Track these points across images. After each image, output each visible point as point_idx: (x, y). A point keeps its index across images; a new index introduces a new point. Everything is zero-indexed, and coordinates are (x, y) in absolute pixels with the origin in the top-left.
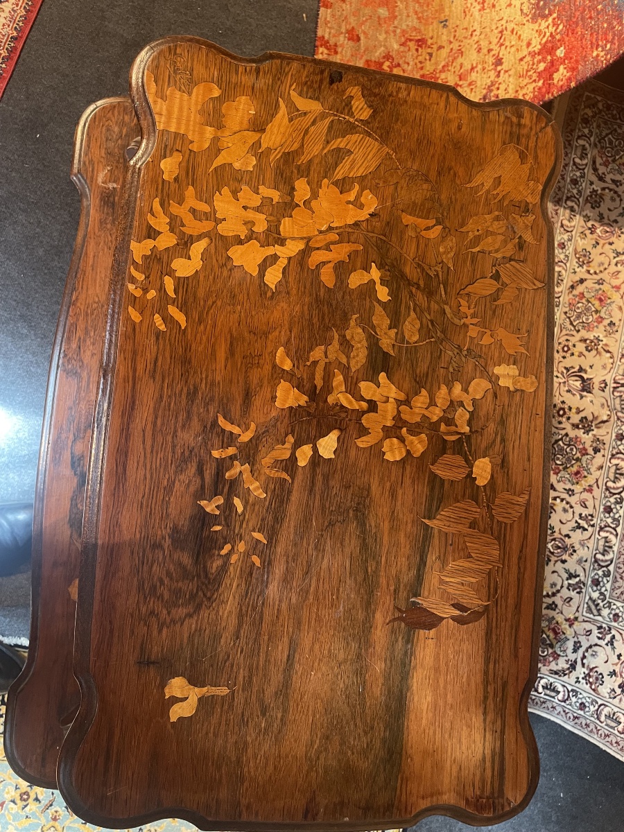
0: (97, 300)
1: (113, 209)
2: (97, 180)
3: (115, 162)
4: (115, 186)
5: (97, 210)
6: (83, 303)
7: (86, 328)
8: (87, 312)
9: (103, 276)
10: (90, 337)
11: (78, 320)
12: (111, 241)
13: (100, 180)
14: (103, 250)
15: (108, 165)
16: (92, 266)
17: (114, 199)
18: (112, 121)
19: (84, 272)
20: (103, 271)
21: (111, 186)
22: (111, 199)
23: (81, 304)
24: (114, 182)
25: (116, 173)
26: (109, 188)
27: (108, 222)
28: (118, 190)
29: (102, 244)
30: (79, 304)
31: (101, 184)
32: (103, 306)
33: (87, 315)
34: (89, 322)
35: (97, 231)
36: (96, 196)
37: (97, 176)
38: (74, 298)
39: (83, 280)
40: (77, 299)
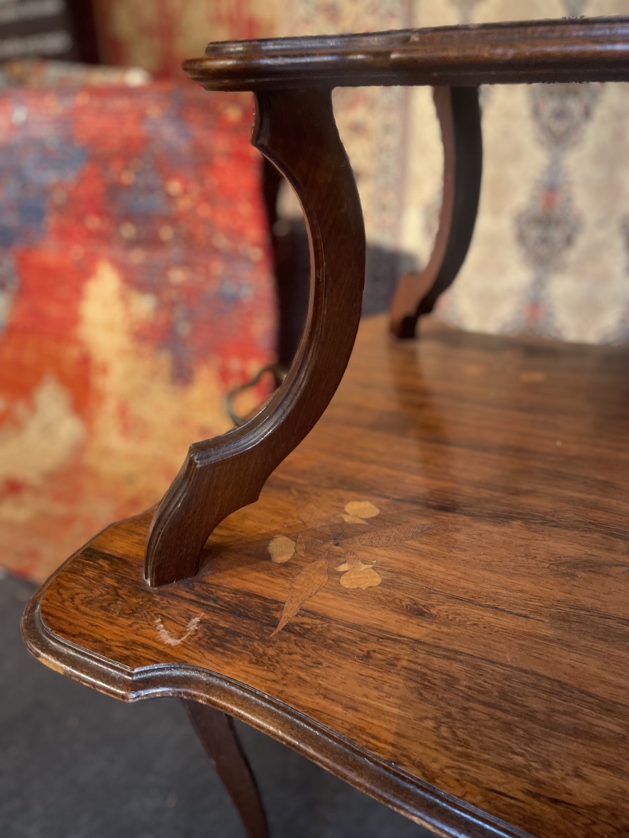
0: (431, 724)
1: (239, 635)
2: (169, 646)
3: (152, 608)
4: (197, 619)
5: (228, 663)
6: (434, 754)
7: (502, 768)
8: (461, 754)
9: (375, 693)
10: (528, 767)
11: (477, 783)
12: (304, 656)
13: (173, 642)
14: (317, 676)
15: (153, 619)
16: (347, 707)
17: (222, 628)
18: (78, 594)
19: (354, 728)
20: (365, 690)
21: (193, 625)
22: (219, 632)
23: (435, 761)
24: (189, 619)
25: (175, 612)
26: (196, 631)
27: (261, 650)
28: (207, 617)
29: (303, 675)
30: (435, 767)
31: (179, 642)
32: (449, 715)
33: (468, 757)
34: (486, 756)
35: (271, 676)
36: (198, 656)
37: (161, 643)
38: (415, 773)
39: (374, 737)
40: (420, 766)
